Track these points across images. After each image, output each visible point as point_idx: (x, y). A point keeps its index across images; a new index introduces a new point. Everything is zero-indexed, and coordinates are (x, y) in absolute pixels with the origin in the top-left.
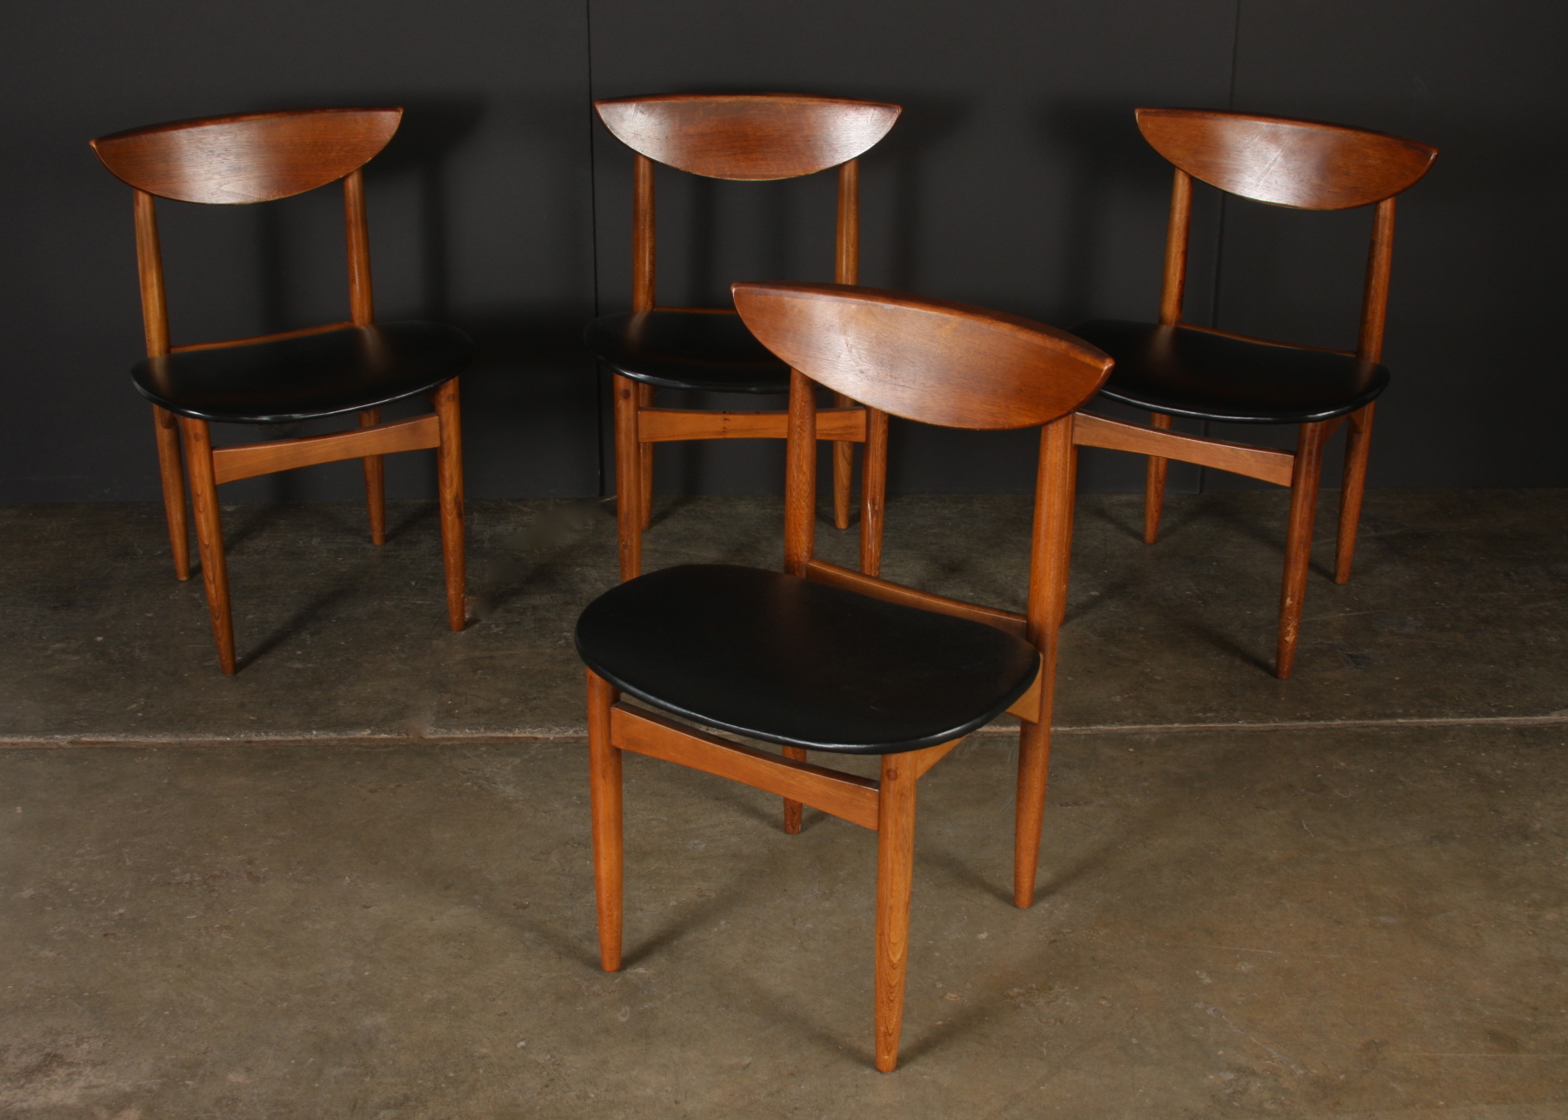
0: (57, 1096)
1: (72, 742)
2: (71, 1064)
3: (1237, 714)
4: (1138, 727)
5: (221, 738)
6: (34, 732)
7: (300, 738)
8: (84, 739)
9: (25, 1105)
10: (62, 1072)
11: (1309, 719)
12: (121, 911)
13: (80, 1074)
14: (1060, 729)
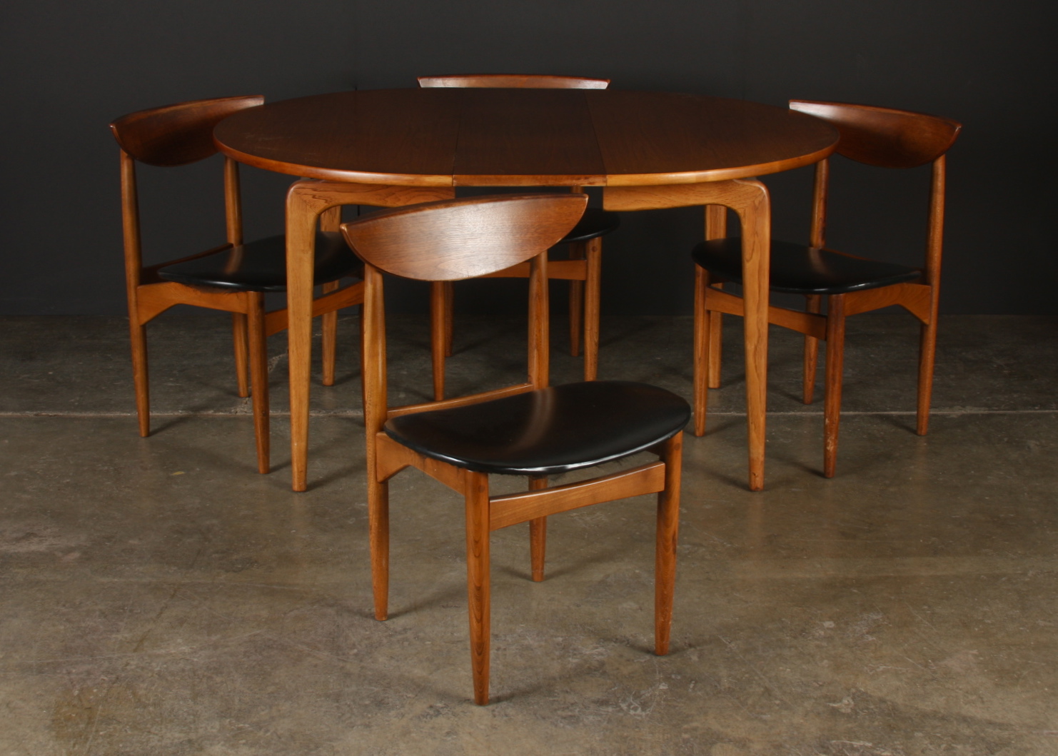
0: (34, 547)
1: (36, 415)
2: (41, 537)
5: (125, 414)
6: (14, 410)
7: (172, 414)
8: (44, 414)
9: (16, 551)
10: (36, 539)
12: (68, 481)
13: (46, 540)
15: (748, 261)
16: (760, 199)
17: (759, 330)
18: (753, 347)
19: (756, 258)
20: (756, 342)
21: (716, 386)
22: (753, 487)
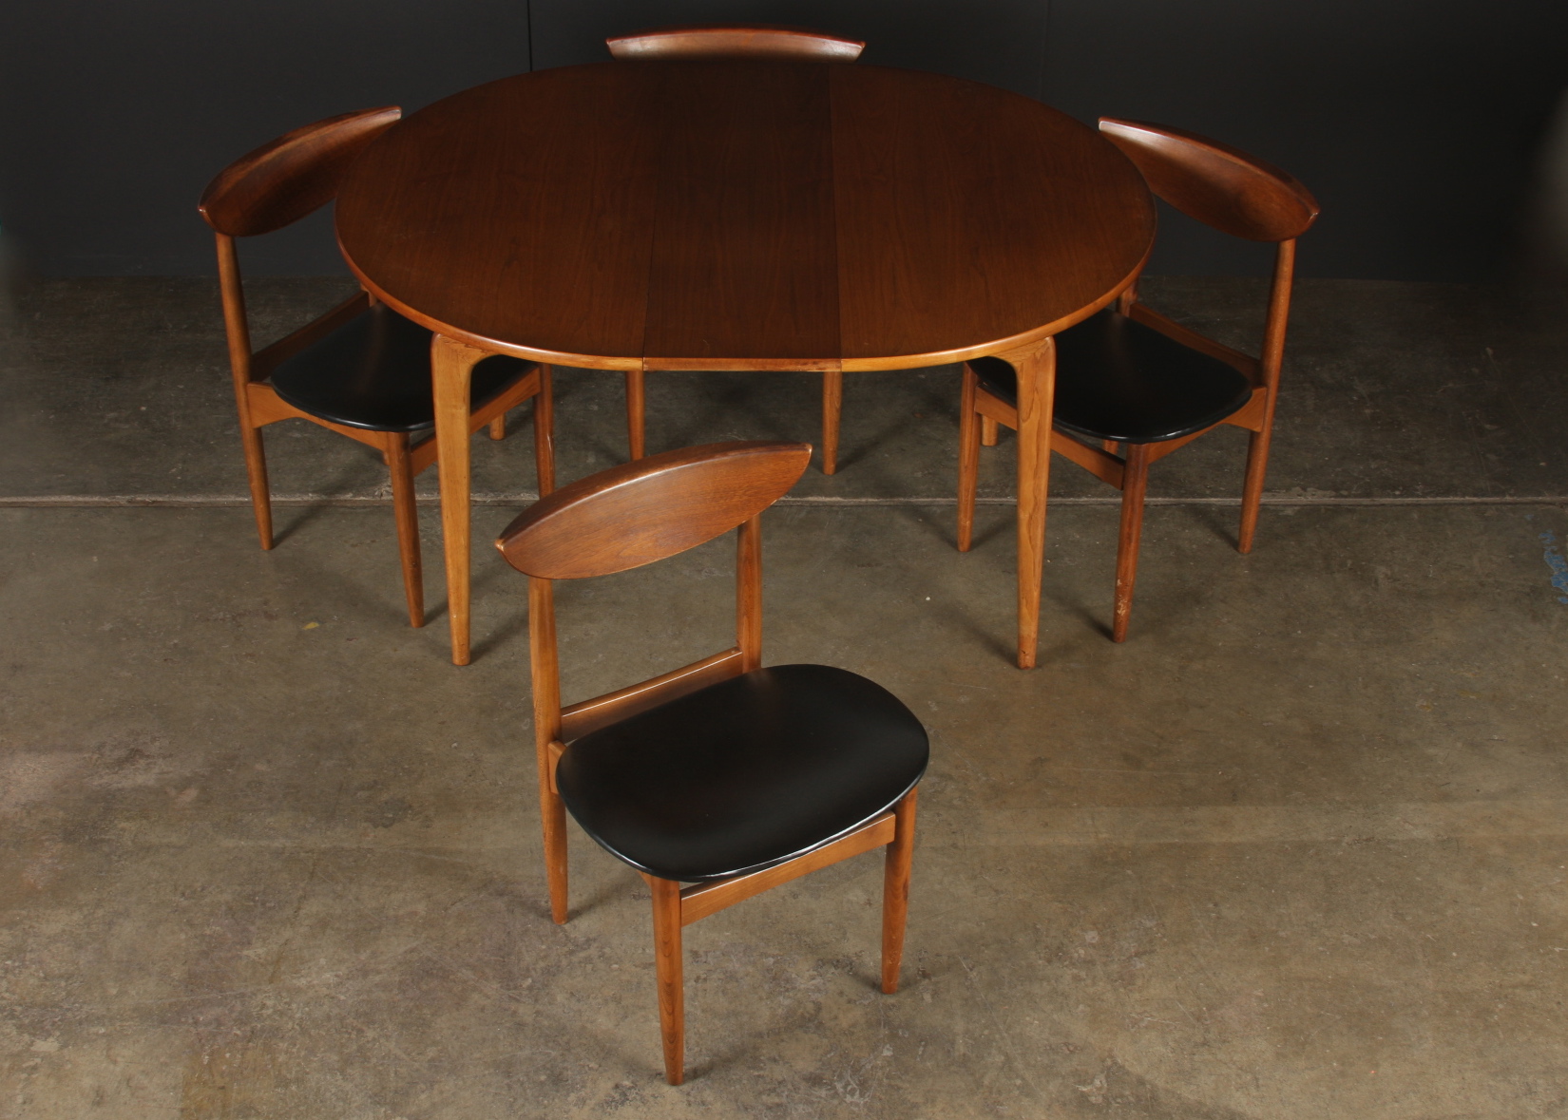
0: (140, 779)
1: (129, 502)
2: (148, 757)
3: (1007, 491)
4: (930, 499)
5: (241, 499)
6: (101, 493)
7: (299, 499)
8: (139, 499)
9: (120, 786)
10: (142, 762)
11: (1062, 496)
12: (176, 641)
13: (155, 763)
14: (870, 500)
15: (1024, 421)
16: (1043, 351)
17: (1035, 498)
18: (1027, 516)
19: (1035, 417)
20: (1031, 511)
21: (992, 443)
22: (1023, 665)
